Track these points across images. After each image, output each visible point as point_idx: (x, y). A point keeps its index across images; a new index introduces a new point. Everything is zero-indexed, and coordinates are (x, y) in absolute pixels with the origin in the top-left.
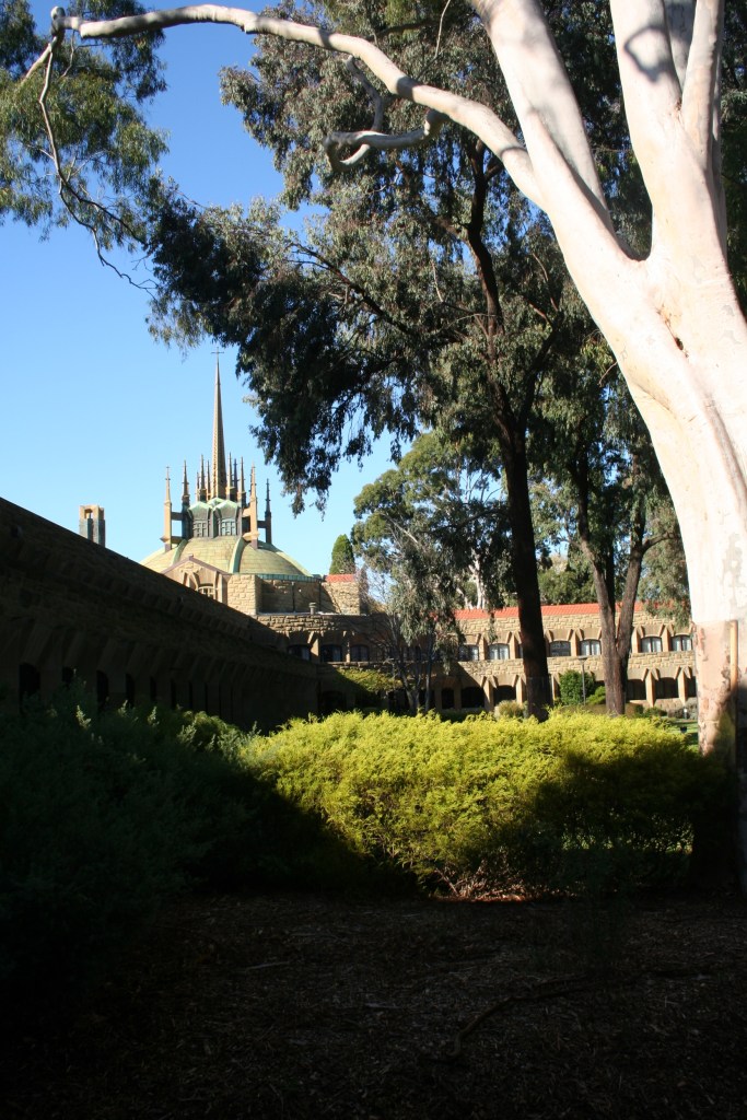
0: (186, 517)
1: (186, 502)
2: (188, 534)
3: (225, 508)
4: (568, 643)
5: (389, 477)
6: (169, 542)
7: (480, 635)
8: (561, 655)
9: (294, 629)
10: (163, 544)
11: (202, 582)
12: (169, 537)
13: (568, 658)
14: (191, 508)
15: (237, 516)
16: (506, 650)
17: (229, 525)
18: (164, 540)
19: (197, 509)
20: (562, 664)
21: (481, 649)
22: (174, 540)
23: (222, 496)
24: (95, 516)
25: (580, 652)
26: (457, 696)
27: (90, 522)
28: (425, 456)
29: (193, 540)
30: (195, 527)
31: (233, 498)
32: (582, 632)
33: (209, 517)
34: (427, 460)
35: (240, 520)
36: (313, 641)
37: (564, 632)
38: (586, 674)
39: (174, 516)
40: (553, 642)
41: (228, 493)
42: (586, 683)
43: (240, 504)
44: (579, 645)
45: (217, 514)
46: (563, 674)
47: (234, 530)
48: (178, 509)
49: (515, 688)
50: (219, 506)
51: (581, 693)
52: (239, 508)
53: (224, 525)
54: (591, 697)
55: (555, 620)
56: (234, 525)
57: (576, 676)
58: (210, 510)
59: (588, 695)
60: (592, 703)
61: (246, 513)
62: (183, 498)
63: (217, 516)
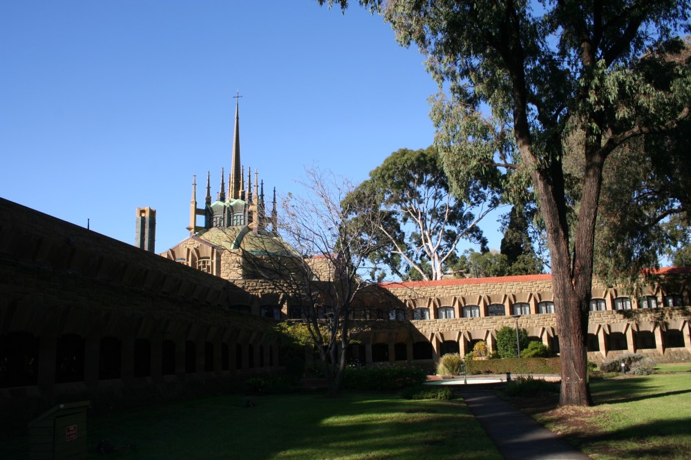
0: (208, 213)
1: (208, 201)
2: (209, 225)
3: (236, 205)
4: (503, 306)
5: (365, 185)
6: (193, 230)
7: (430, 299)
8: (496, 315)
9: (266, 292)
10: (189, 232)
11: (201, 256)
12: (193, 227)
13: (503, 317)
14: (212, 205)
15: (245, 211)
16: (452, 312)
17: (239, 217)
18: (189, 229)
19: (216, 206)
20: (498, 322)
21: (432, 311)
22: (197, 229)
23: (236, 197)
24: (147, 215)
25: (512, 312)
26: (410, 350)
27: (143, 219)
28: (390, 167)
29: (212, 229)
30: (215, 220)
31: (243, 198)
32: (514, 296)
33: (224, 212)
34: (391, 169)
35: (247, 213)
36: (283, 303)
37: (498, 297)
38: (519, 330)
39: (198, 212)
40: (490, 305)
41: (240, 195)
42: (520, 338)
43: (247, 202)
44: (512, 307)
45: (230, 210)
46: (499, 330)
47: (242, 221)
48: (202, 206)
49: (458, 342)
50: (232, 204)
51: (515, 347)
52: (246, 205)
53: (235, 218)
54: (525, 350)
55: (492, 286)
56: (242, 217)
57: (511, 331)
58: (225, 207)
59: (522, 349)
60: (526, 356)
61: (251, 208)
62: (207, 199)
63: (230, 211)
